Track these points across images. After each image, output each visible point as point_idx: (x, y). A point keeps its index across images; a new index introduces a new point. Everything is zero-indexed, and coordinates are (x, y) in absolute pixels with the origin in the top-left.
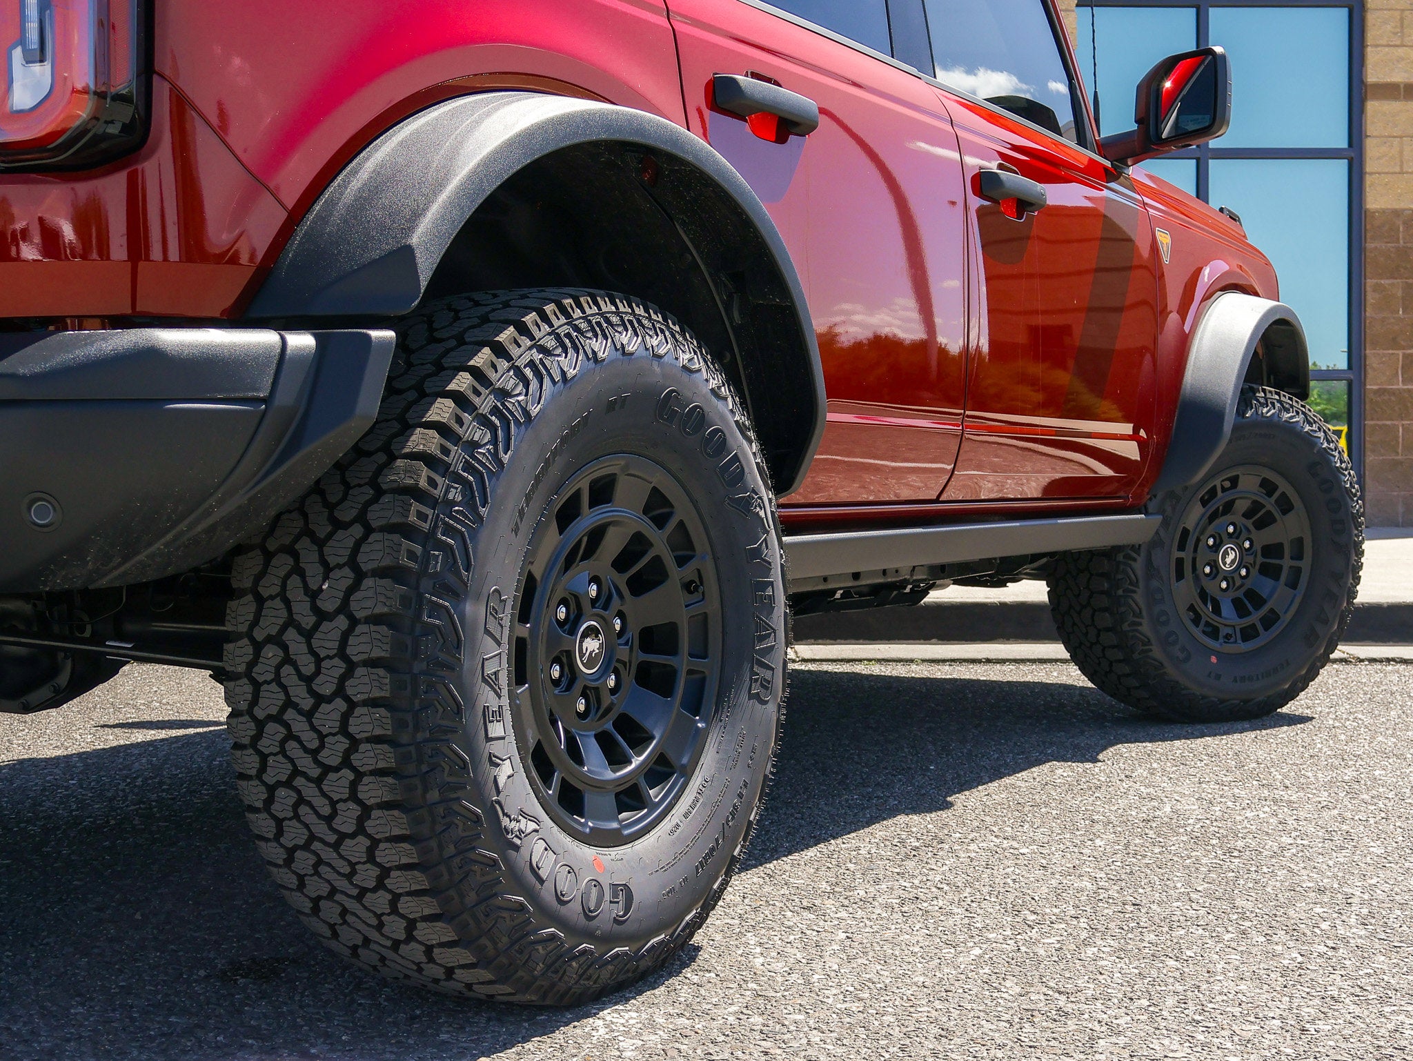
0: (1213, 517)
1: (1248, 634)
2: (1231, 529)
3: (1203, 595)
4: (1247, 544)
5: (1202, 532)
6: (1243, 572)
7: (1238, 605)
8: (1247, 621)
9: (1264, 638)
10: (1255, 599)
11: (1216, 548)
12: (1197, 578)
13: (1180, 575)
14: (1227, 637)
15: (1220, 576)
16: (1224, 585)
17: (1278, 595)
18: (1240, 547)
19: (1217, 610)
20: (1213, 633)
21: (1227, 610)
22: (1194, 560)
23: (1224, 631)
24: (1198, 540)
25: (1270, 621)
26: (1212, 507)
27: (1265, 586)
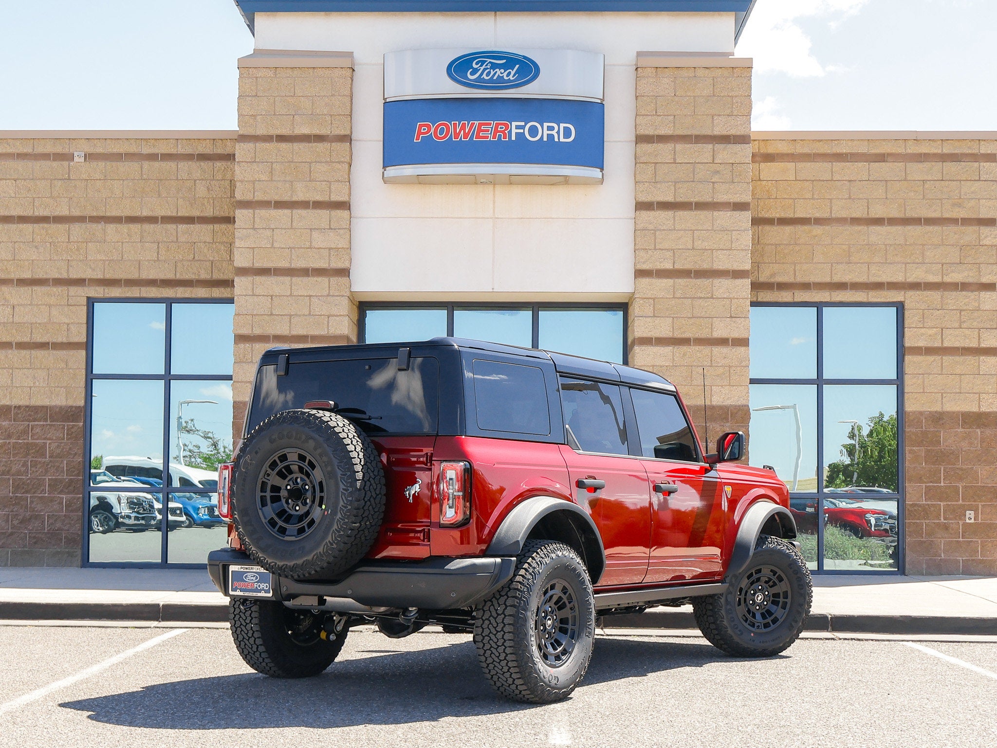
0: (752, 583)
1: (766, 626)
2: (760, 587)
3: (749, 611)
4: (767, 593)
5: (749, 588)
6: (765, 603)
7: (763, 616)
8: (766, 621)
9: (773, 627)
10: (769, 613)
11: (754, 594)
12: (747, 605)
13: (739, 604)
14: (758, 626)
15: (756, 605)
16: (758, 608)
17: (778, 612)
18: (764, 594)
19: (754, 616)
20: (753, 625)
21: (758, 616)
22: (745, 599)
23: (757, 624)
24: (746, 592)
25: (775, 621)
26: (751, 580)
27: (773, 608)
